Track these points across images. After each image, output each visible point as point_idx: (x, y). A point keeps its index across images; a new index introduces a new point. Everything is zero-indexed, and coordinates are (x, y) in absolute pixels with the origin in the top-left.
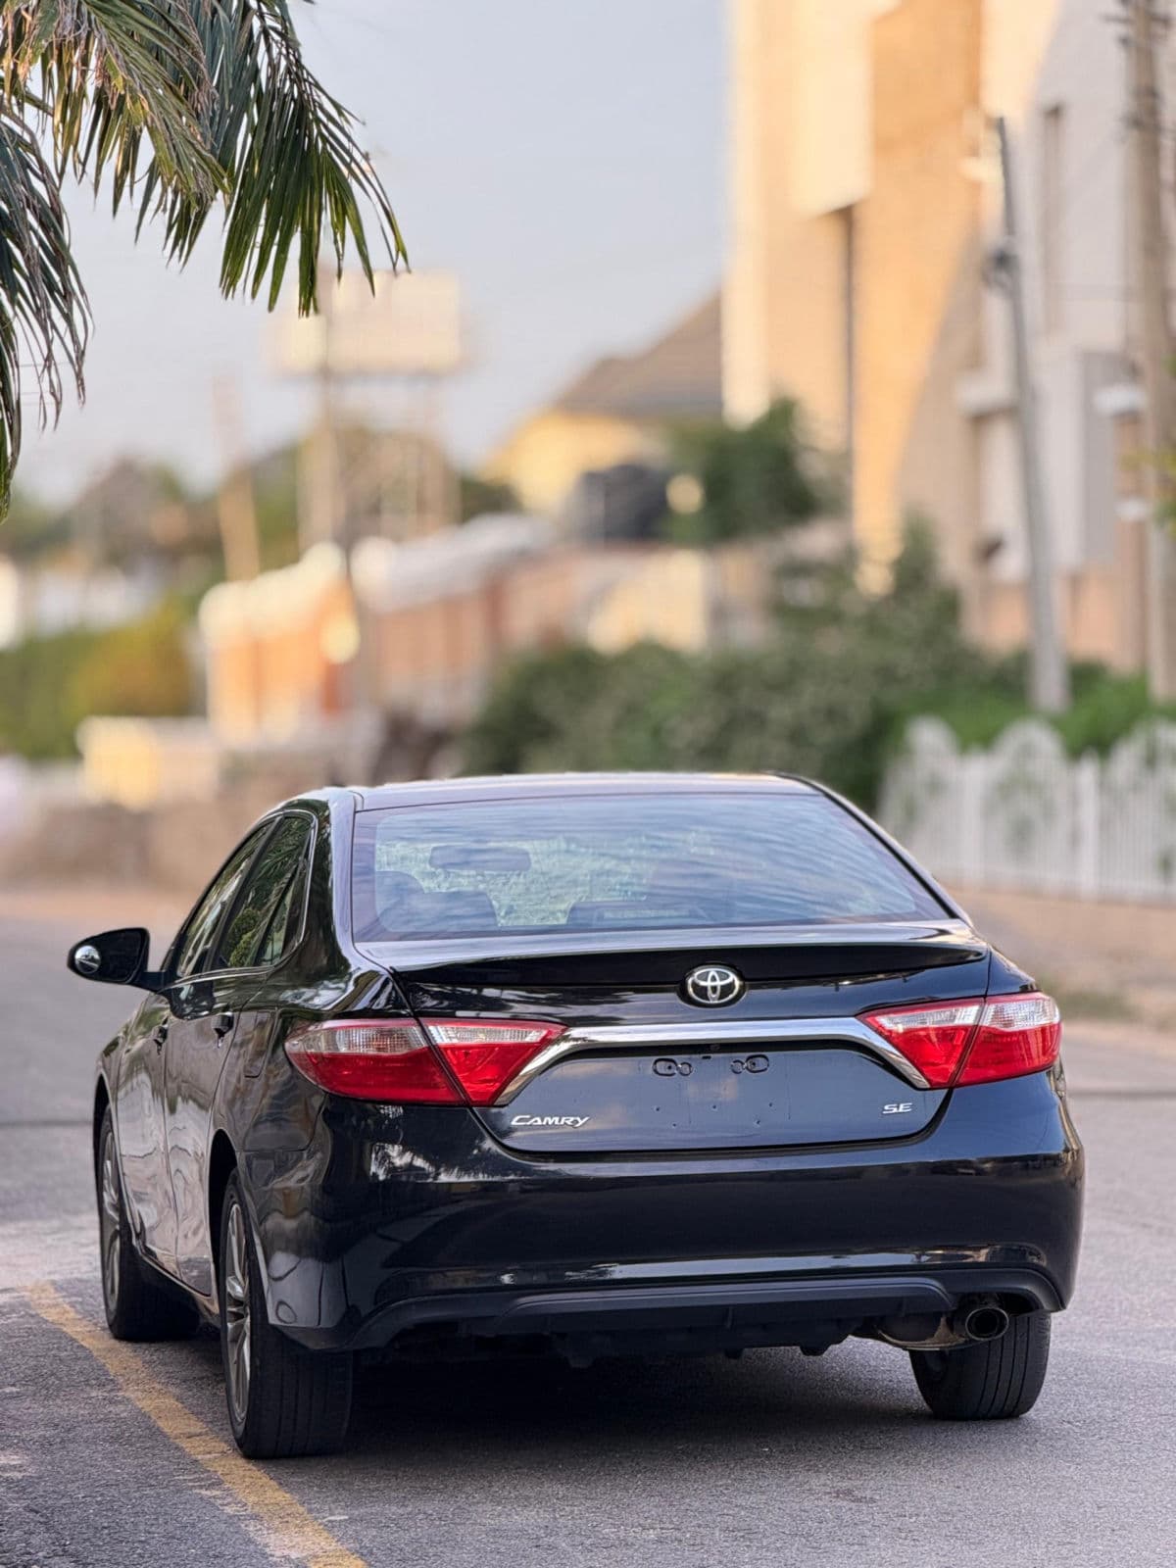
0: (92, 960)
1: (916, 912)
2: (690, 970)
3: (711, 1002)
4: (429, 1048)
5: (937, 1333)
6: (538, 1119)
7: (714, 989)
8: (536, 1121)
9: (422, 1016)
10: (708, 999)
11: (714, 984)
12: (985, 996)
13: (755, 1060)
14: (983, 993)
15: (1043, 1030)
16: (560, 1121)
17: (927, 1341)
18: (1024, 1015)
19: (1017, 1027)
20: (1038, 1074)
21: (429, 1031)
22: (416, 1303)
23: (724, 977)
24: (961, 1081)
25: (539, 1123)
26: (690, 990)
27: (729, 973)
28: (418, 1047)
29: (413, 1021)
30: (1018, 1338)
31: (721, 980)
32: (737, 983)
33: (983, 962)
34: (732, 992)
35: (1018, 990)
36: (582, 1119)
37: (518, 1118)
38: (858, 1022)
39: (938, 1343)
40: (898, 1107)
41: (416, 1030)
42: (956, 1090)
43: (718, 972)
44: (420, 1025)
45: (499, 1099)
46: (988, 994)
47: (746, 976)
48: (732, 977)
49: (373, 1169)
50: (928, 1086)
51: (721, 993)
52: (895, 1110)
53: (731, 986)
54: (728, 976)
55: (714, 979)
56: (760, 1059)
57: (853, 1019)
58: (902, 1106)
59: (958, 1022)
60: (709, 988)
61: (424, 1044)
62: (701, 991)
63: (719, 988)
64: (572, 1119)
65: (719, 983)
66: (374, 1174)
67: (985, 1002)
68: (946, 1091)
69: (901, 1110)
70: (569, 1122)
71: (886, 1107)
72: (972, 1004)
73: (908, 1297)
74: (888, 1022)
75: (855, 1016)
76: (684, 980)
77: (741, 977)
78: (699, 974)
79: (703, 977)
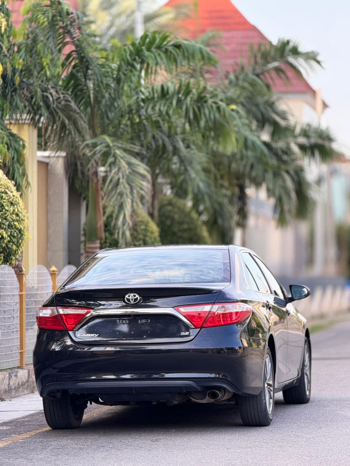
2: (126, 294)
6: (85, 335)
10: (131, 302)
14: (214, 302)
16: (91, 335)
17: (204, 400)
18: (231, 308)
20: (233, 325)
21: (59, 310)
23: (135, 296)
24: (204, 326)
25: (85, 336)
26: (126, 299)
29: (55, 308)
30: (254, 402)
32: (139, 298)
33: (217, 293)
34: (137, 301)
37: (79, 334)
38: (174, 309)
41: (56, 310)
42: (202, 329)
43: (133, 295)
45: (75, 329)
47: (141, 296)
48: (137, 296)
50: (194, 328)
51: (134, 301)
52: (184, 334)
53: (137, 298)
55: (132, 297)
59: (205, 310)
60: (131, 299)
61: (57, 314)
62: (128, 300)
63: (133, 299)
64: (94, 335)
67: (214, 304)
68: (200, 329)
69: (186, 334)
70: (93, 336)
71: (182, 333)
72: (210, 305)
74: (182, 310)
75: (172, 308)
76: (124, 297)
77: (140, 296)
78: (128, 295)
79: (129, 296)
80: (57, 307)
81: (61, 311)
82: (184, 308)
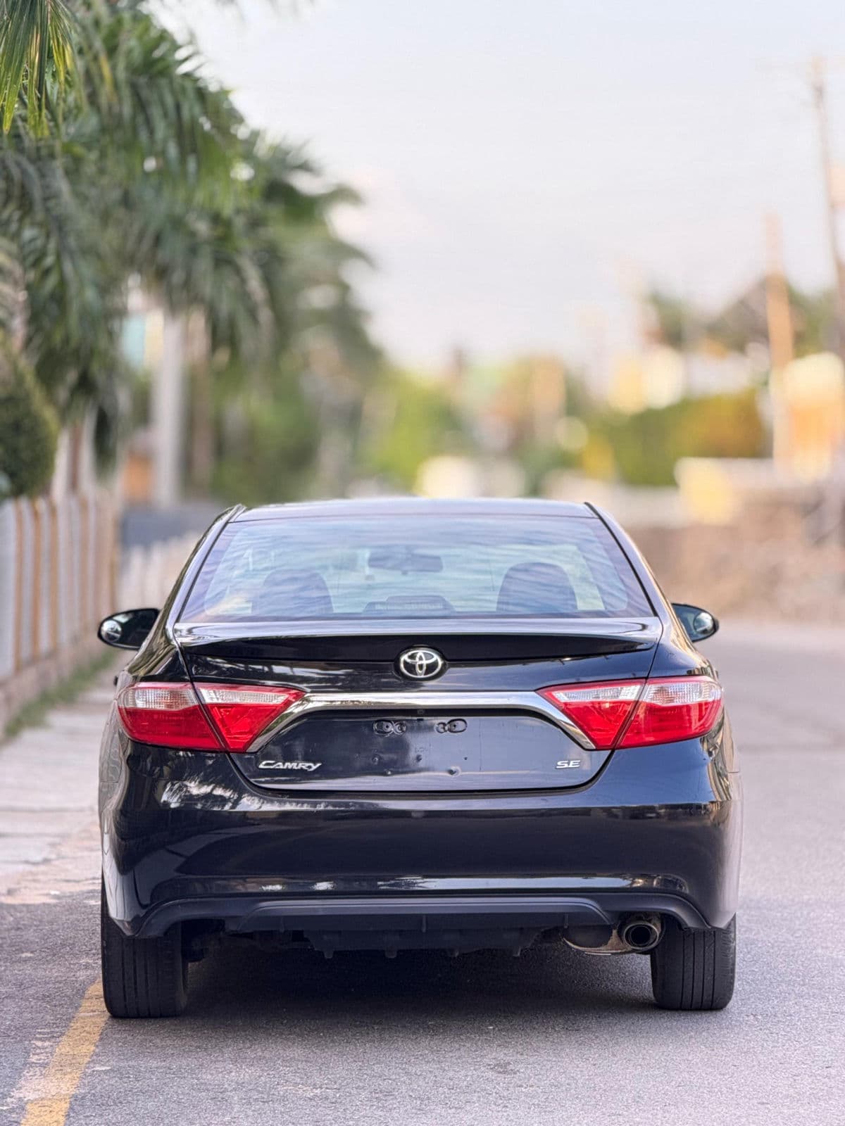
0: (116, 632)
1: (626, 611)
3: (419, 677)
4: (199, 706)
5: (610, 942)
6: (281, 764)
7: (421, 667)
8: (279, 766)
9: (196, 681)
10: (416, 674)
11: (420, 663)
12: (646, 678)
13: (456, 723)
14: (645, 675)
15: (700, 705)
16: (297, 766)
17: (602, 948)
18: (686, 694)
19: (677, 703)
20: (693, 740)
21: (201, 692)
22: (181, 904)
23: (428, 657)
24: (622, 744)
25: (281, 767)
27: (433, 654)
28: (191, 705)
29: (189, 685)
31: (427, 659)
32: (440, 663)
33: (651, 650)
34: (435, 669)
35: (685, 673)
36: (315, 764)
37: (264, 763)
38: (538, 696)
39: (611, 950)
40: (569, 764)
41: (191, 692)
42: (616, 751)
43: (424, 653)
44: (194, 687)
45: (251, 747)
46: (650, 676)
47: (448, 657)
48: (436, 657)
49: (165, 798)
50: (594, 747)
51: (426, 670)
52: (566, 766)
53: (435, 664)
54: (433, 657)
55: (421, 659)
56: (459, 722)
57: (533, 693)
58: (572, 763)
59: (622, 698)
60: (417, 666)
61: (196, 703)
62: (410, 667)
63: (424, 665)
64: (307, 764)
65: (425, 662)
66: (164, 802)
67: (646, 682)
68: (609, 752)
69: (571, 766)
70: (304, 767)
71: (559, 763)
72: (635, 683)
73: (569, 913)
74: (562, 696)
75: (535, 691)
76: (397, 661)
77: (443, 657)
78: (410, 653)
79: (412, 657)
80: (196, 684)
81: (211, 695)
82: (567, 691)
